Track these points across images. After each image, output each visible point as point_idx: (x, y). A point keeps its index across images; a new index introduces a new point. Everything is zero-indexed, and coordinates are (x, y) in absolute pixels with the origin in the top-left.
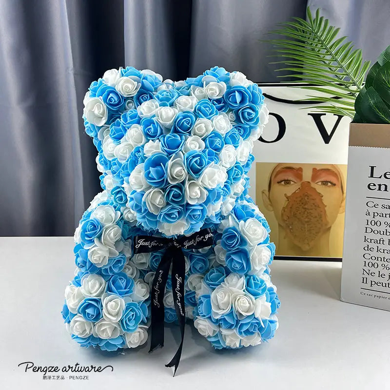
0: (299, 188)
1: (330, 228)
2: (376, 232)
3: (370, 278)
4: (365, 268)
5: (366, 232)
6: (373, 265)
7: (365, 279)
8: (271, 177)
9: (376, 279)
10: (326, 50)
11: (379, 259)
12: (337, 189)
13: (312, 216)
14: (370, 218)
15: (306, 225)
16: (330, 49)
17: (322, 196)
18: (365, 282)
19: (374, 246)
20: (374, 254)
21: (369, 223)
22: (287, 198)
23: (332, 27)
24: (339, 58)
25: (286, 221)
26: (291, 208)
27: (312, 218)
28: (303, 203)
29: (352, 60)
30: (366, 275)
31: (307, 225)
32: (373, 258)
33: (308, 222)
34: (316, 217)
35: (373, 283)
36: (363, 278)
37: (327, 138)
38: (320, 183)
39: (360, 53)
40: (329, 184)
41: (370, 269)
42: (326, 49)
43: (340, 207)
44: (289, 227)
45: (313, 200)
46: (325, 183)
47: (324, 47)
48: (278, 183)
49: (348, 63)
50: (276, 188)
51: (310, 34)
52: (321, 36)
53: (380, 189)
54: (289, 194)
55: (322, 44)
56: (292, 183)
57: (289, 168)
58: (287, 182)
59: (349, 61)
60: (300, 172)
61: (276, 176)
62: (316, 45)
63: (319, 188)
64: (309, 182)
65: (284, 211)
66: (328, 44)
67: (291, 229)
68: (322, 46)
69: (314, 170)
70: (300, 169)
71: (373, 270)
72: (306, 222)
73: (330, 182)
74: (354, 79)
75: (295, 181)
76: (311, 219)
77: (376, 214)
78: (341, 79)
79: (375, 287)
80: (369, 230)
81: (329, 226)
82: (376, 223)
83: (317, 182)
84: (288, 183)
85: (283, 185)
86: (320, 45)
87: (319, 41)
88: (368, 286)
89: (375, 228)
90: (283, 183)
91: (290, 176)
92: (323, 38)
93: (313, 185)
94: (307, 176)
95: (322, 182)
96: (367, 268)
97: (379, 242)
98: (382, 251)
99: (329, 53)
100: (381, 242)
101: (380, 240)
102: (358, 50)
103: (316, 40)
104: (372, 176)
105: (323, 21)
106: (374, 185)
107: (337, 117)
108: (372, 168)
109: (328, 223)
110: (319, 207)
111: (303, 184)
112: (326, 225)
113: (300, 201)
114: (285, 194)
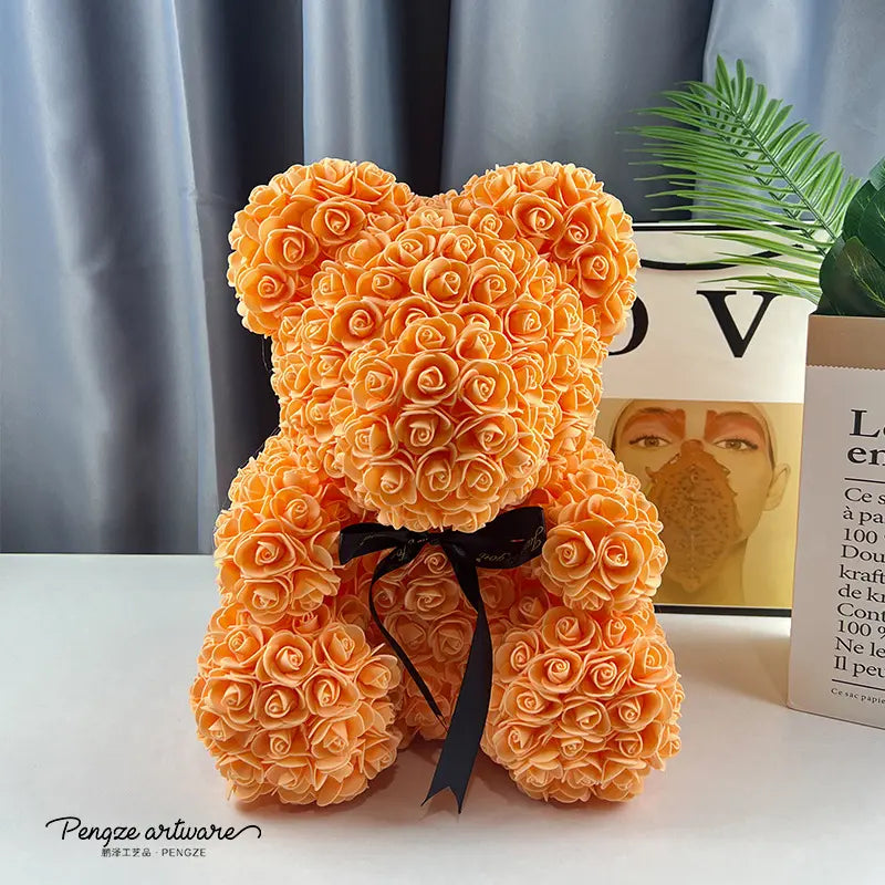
0: (678, 455)
1: (743, 544)
2: (866, 556)
3: (852, 658)
4: (840, 635)
5: (844, 556)
6: (860, 629)
7: (841, 660)
8: (615, 431)
9: (866, 659)
10: (760, 154)
11: (874, 616)
12: (760, 458)
14: (854, 525)
15: (692, 537)
17: (729, 472)
18: (841, 666)
19: (863, 586)
20: (863, 603)
21: (851, 536)
22: (651, 476)
23: (776, 102)
24: (790, 169)
26: (659, 498)
27: (705, 520)
28: (684, 489)
29: (819, 175)
30: (843, 652)
31: (696, 536)
32: (861, 614)
33: (696, 529)
34: (714, 518)
35: (859, 669)
36: (838, 658)
38: (723, 444)
39: (838, 159)
40: (744, 446)
41: (852, 636)
42: (760, 150)
43: (768, 496)
45: (708, 480)
46: (734, 443)
47: (757, 147)
48: (632, 443)
49: (810, 181)
50: (627, 454)
51: (726, 118)
52: (751, 122)
53: (874, 462)
54: (655, 468)
55: (751, 139)
56: (662, 443)
57: (654, 411)
58: (651, 441)
59: (813, 178)
60: (679, 420)
61: (627, 427)
62: (740, 142)
63: (722, 454)
64: (699, 442)
66: (766, 140)
68: (751, 145)
69: (711, 414)
70: (681, 413)
71: (858, 639)
72: (692, 529)
73: (744, 441)
75: (670, 440)
76: (703, 522)
77: (866, 517)
78: (794, 217)
79: (863, 678)
80: (851, 552)
81: (743, 538)
82: (866, 537)
83: (715, 441)
84: (653, 444)
85: (640, 447)
86: (748, 142)
87: (745, 133)
88: (848, 675)
89: (863, 546)
90: (642, 443)
91: (654, 428)
92: (754, 127)
93: (709, 448)
94: (695, 427)
95: (728, 441)
96: (845, 636)
97: (872, 578)
98: (879, 598)
99: (766, 160)
100: (878, 578)
101: (875, 574)
102: (832, 153)
103: (739, 131)
104: (857, 432)
105: (755, 88)
106: (863, 452)
107: (761, 299)
108: (859, 414)
109: (741, 531)
110: (719, 495)
111: (685, 447)
112: (736, 536)
113: (680, 483)
114: (647, 469)
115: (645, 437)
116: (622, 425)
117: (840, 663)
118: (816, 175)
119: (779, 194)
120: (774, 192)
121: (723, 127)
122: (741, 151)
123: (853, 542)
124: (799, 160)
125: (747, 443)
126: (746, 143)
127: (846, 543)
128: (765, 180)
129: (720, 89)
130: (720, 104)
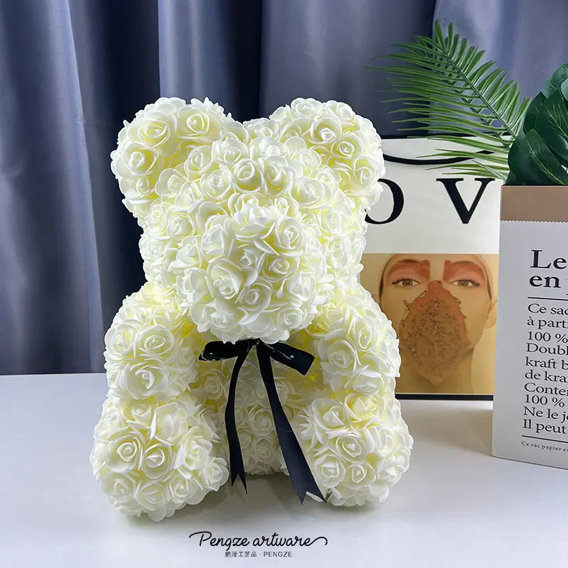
0: (425, 291)
1: (472, 350)
2: (543, 350)
3: (535, 420)
4: (527, 405)
5: (528, 351)
6: (540, 400)
7: (528, 422)
8: (383, 275)
9: (544, 420)
10: (464, 82)
11: (549, 391)
12: (482, 292)
13: (445, 333)
14: (535, 329)
15: (436, 346)
16: (471, 80)
17: (460, 303)
18: (528, 426)
19: (541, 371)
20: (541, 383)
21: (533, 337)
22: (407, 306)
23: (474, 47)
24: (484, 93)
25: (407, 340)
26: (413, 321)
27: (445, 336)
29: (505, 94)
30: (529, 416)
31: (439, 346)
32: (540, 390)
33: (439, 341)
34: (451, 334)
35: (540, 427)
36: (526, 420)
37: (465, 215)
38: (456, 283)
39: (515, 87)
40: (470, 284)
41: (535, 406)
42: (464, 80)
43: (487, 318)
44: (410, 349)
45: (446, 308)
46: (463, 283)
47: (461, 78)
48: (394, 283)
50: (390, 291)
51: (441, 59)
52: (457, 62)
53: (548, 285)
54: (410, 301)
55: (458, 73)
56: (414, 283)
57: (409, 262)
58: (407, 282)
59: (499, 98)
60: (427, 268)
61: (391, 272)
62: (450, 75)
63: (455, 290)
64: (440, 282)
65: (403, 325)
66: (468, 73)
67: (414, 352)
69: (447, 263)
70: (427, 263)
71: (539, 407)
72: (436, 342)
73: (471, 281)
74: (507, 124)
75: (419, 281)
76: (443, 337)
77: (543, 323)
78: (488, 124)
79: (543, 433)
80: (533, 348)
81: (471, 347)
82: (543, 337)
84: (408, 284)
85: (400, 286)
86: (456, 75)
87: (454, 69)
88: (532, 432)
89: (541, 344)
90: (401, 283)
91: (410, 273)
92: (460, 64)
93: (446, 286)
94: (437, 272)
95: (459, 281)
96: (530, 405)
97: (547, 365)
98: (553, 378)
99: (469, 87)
100: (552, 365)
101: (549, 362)
102: (513, 81)
103: (450, 68)
104: (536, 265)
105: (460, 40)
106: (540, 279)
107: (480, 183)
108: (536, 253)
109: (470, 342)
110: (454, 318)
111: (430, 285)
112: (467, 345)
113: (427, 311)
114: (404, 301)
115: (403, 280)
116: (388, 271)
117: (527, 424)
118: (501, 96)
119: (477, 109)
120: (474, 108)
121: (439, 65)
122: (452, 81)
123: (534, 341)
124: (490, 86)
125: (473, 282)
127: (530, 341)
128: (467, 99)
129: (437, 41)
130: (437, 50)
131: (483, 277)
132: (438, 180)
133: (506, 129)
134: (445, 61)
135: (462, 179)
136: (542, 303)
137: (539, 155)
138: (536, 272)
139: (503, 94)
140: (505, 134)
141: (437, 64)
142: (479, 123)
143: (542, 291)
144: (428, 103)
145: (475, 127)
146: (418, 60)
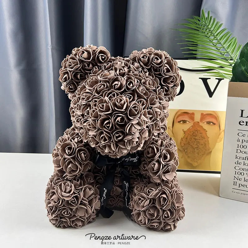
0: (192, 126)
1: (211, 152)
2: (243, 152)
3: (238, 182)
4: (235, 175)
5: (237, 152)
6: (241, 174)
7: (235, 183)
8: (174, 118)
9: (242, 182)
11: (245, 170)
12: (216, 127)
13: (200, 144)
14: (240, 143)
16: (217, 36)
17: (207, 131)
19: (242, 161)
20: (242, 166)
22: (184, 132)
23: (218, 22)
24: (222, 42)
25: (183, 146)
26: (186, 138)
27: (200, 145)
28: (194, 136)
30: (236, 180)
32: (241, 169)
33: (197, 147)
34: (202, 145)
35: (240, 185)
37: (211, 94)
38: (206, 123)
39: (236, 39)
40: (211, 124)
41: (238, 176)
42: (214, 36)
43: (218, 138)
44: (185, 150)
45: (201, 133)
46: (209, 123)
47: (212, 35)
48: (179, 122)
49: (228, 45)
51: (204, 26)
52: (211, 28)
53: (246, 125)
54: (185, 130)
56: (187, 122)
57: (186, 113)
58: (184, 122)
59: (229, 44)
60: (193, 116)
61: (178, 117)
62: (208, 34)
63: (205, 126)
64: (198, 122)
65: (182, 140)
66: (215, 33)
67: (186, 152)
69: (202, 114)
70: (193, 114)
71: (240, 177)
73: (212, 122)
74: (232, 56)
75: (190, 122)
77: (244, 141)
78: (223, 55)
79: (242, 188)
80: (239, 151)
81: (210, 151)
82: (243, 147)
83: (203, 122)
84: (185, 123)
86: (210, 33)
87: (209, 31)
88: (237, 187)
89: (243, 150)
90: (182, 122)
91: (186, 118)
92: (212, 29)
93: (201, 124)
94: (197, 118)
95: (207, 122)
97: (245, 159)
98: (247, 165)
99: (215, 39)
100: (247, 159)
102: (234, 37)
103: (208, 30)
104: (242, 116)
105: (212, 19)
106: (243, 122)
107: (218, 81)
108: (242, 111)
109: (210, 148)
110: (204, 138)
111: (194, 123)
112: (209, 150)
113: (193, 134)
114: (183, 130)
115: (183, 121)
116: (176, 116)
118: (230, 43)
119: (219, 49)
120: (218, 48)
121: (203, 29)
122: (208, 36)
123: (239, 148)
124: (225, 39)
125: (213, 123)
126: (210, 34)
127: (238, 148)
128: (215, 44)
129: (202, 19)
130: (202, 22)
131: (217, 121)
132: (199, 78)
133: (231, 58)
134: (206, 27)
135: (210, 78)
136: (244, 133)
137: (245, 69)
138: (242, 119)
139: (230, 42)
140: (230, 60)
141: (202, 28)
142: (219, 54)
143: (244, 127)
144: (197, 45)
145: (218, 56)
146: (193, 26)
